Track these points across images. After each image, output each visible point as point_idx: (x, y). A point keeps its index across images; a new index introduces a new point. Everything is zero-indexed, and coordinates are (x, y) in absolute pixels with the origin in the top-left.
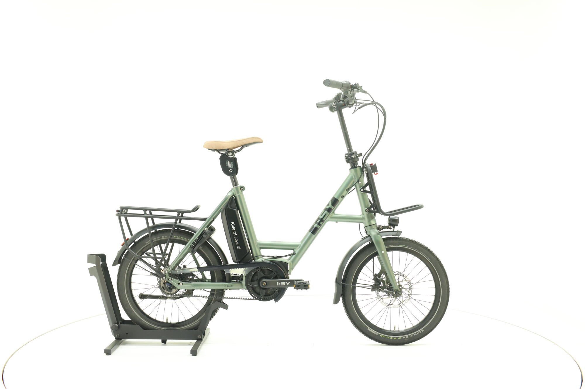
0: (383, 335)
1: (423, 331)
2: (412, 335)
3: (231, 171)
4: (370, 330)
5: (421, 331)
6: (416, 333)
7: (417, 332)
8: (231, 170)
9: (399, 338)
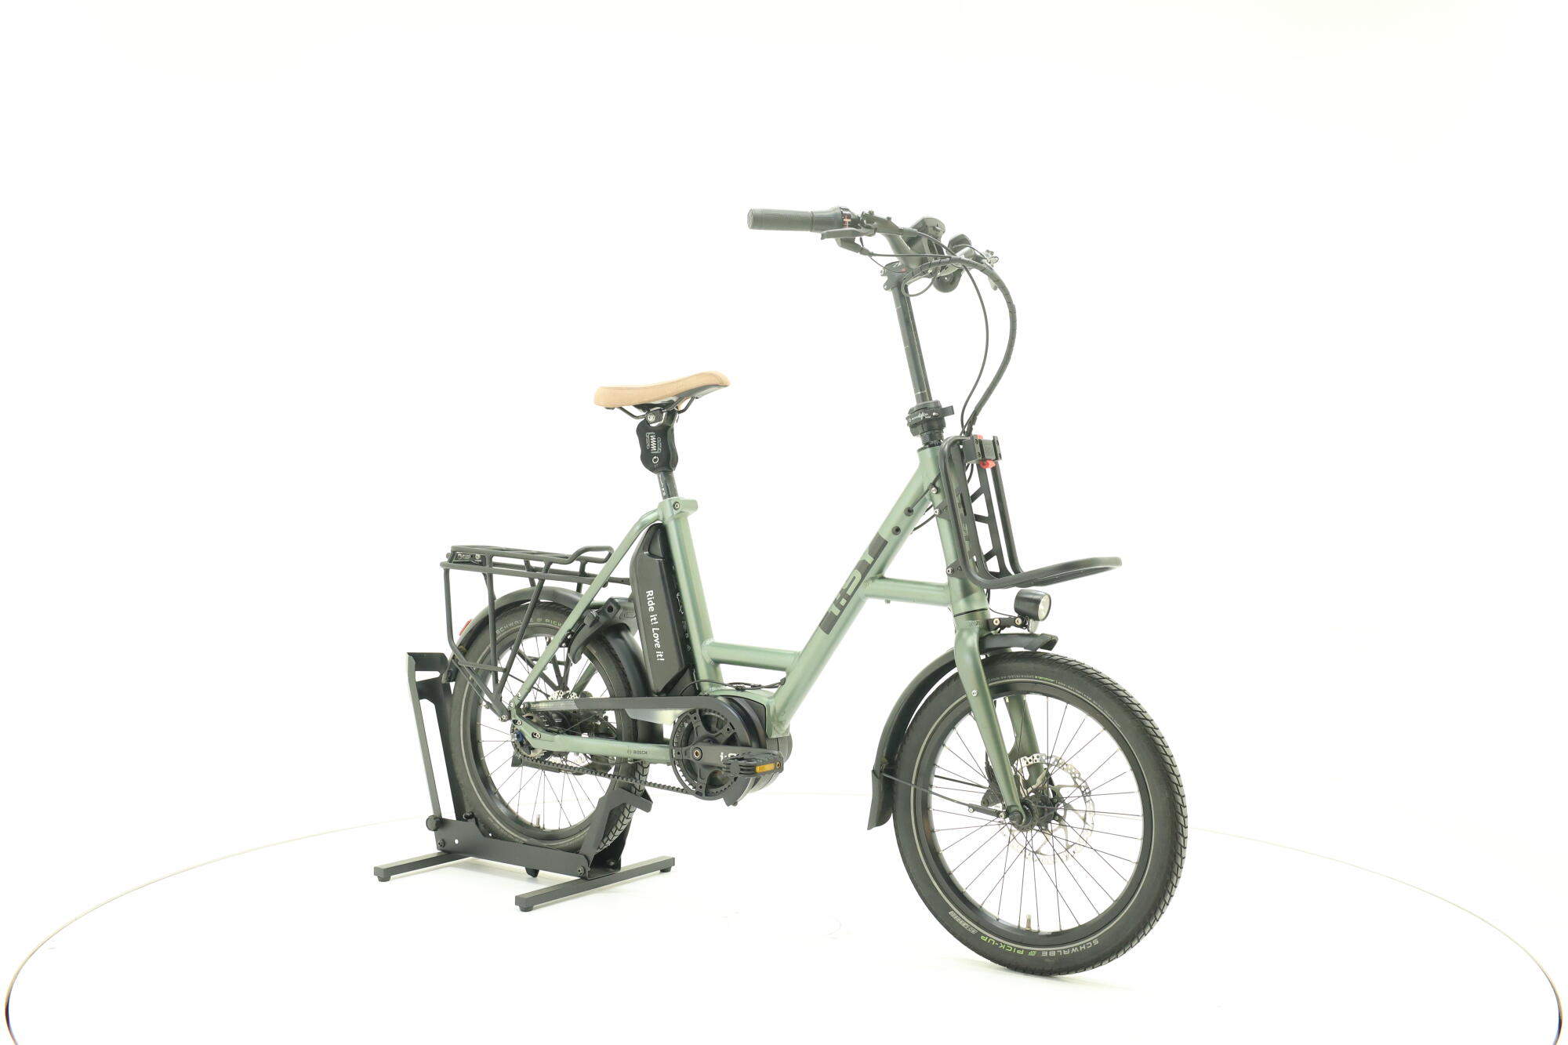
0: (989, 938)
1: (1096, 942)
2: (1066, 950)
3: (656, 460)
4: (956, 918)
5: (1091, 941)
6: (1078, 947)
7: (1082, 945)
8: (655, 457)
9: (1031, 954)
